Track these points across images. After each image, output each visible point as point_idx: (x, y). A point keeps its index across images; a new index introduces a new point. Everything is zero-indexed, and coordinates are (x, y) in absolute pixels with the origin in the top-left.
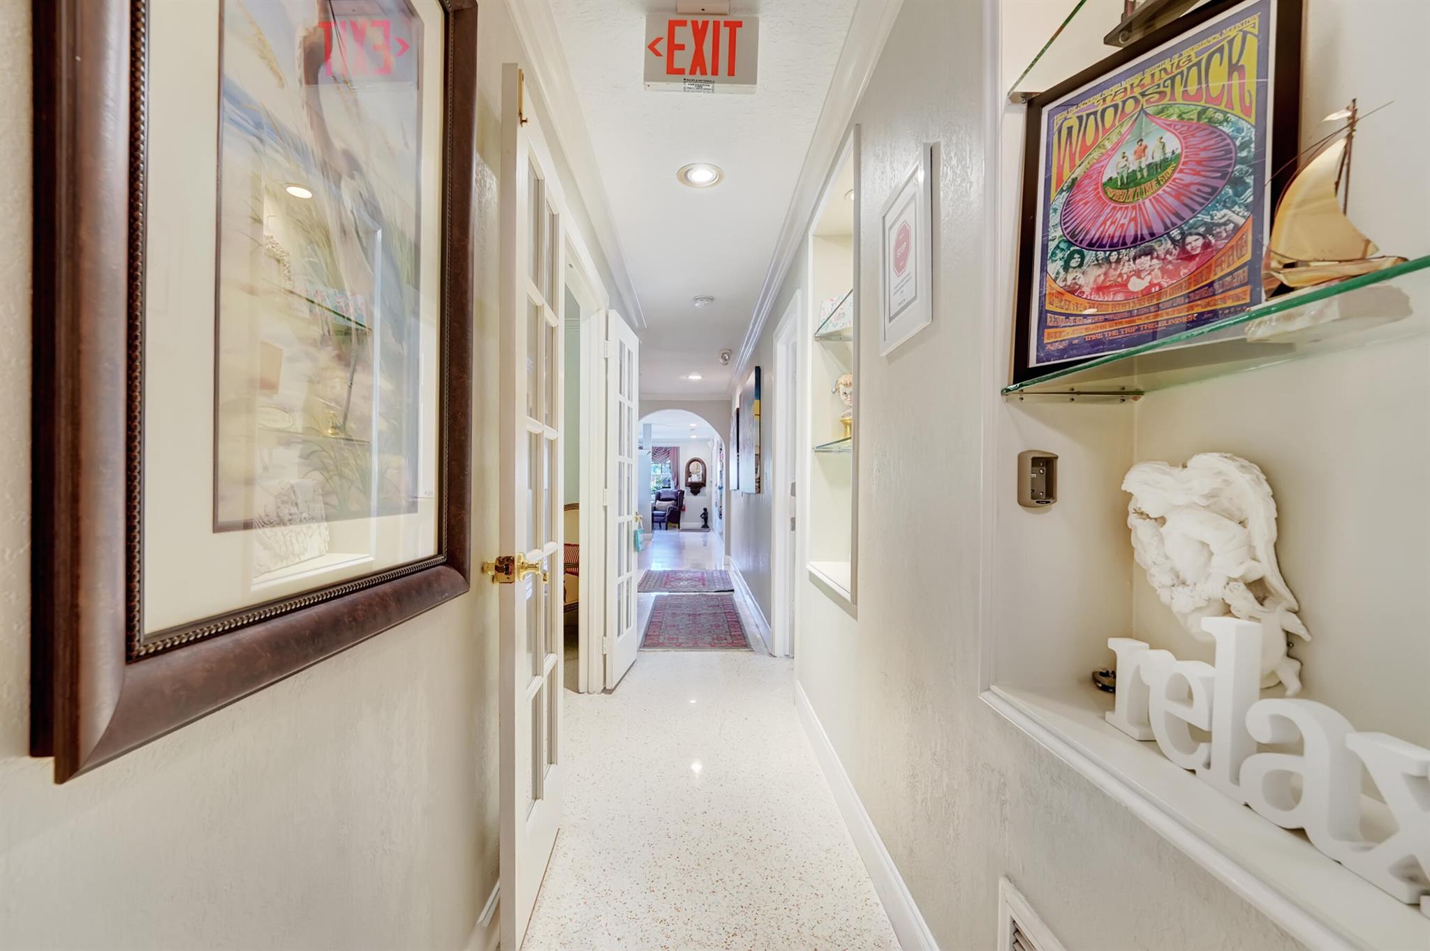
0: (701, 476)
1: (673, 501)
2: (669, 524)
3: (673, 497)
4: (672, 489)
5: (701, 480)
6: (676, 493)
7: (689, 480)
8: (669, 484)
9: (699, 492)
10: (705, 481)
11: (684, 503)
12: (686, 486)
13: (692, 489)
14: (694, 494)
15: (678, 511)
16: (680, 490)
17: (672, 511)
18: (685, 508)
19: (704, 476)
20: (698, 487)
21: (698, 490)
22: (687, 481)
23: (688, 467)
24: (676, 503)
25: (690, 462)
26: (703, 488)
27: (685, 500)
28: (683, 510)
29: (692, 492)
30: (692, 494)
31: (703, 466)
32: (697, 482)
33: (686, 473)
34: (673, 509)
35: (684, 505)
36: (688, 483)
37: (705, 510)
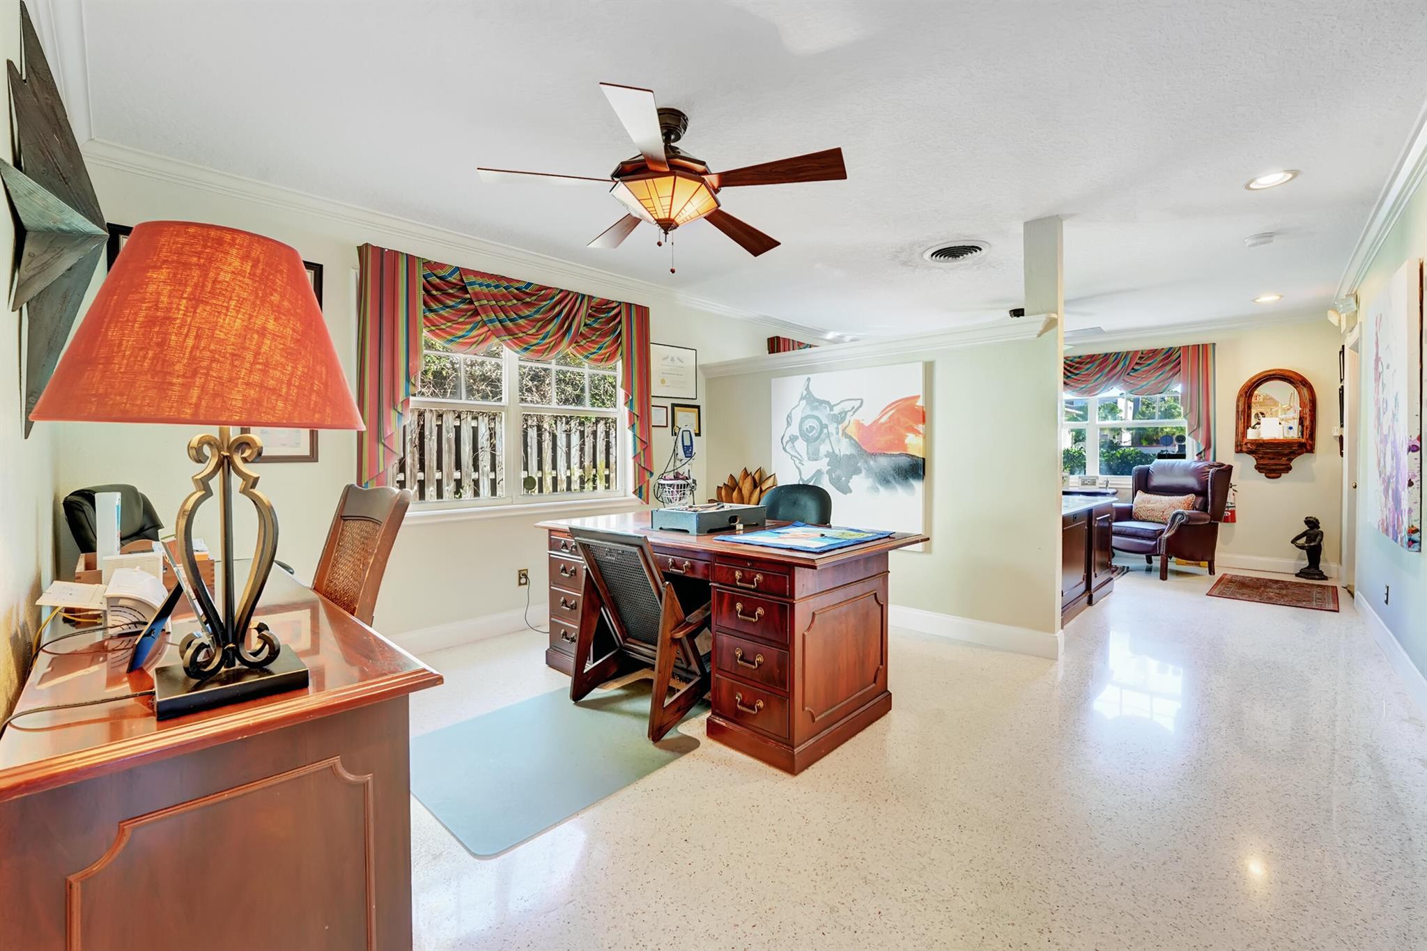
0: (1294, 423)
1: (1192, 497)
2: (1173, 564)
3: (1192, 482)
4: (1191, 460)
5: (1294, 434)
6: (1199, 473)
7: (1251, 435)
8: (1182, 448)
9: (1288, 469)
10: (1312, 436)
11: (1230, 499)
12: (1239, 450)
13: (1262, 458)
14: (1270, 473)
15: (1207, 522)
16: (1217, 461)
17: (1188, 522)
18: (1233, 513)
19: (1307, 423)
20: (1286, 452)
21: (1284, 461)
22: (1244, 434)
23: (1246, 393)
24: (1200, 499)
25: (1253, 378)
26: (1306, 455)
27: (1234, 490)
28: (1226, 520)
29: (1261, 466)
30: (1262, 472)
31: (1305, 391)
32: (1282, 438)
33: (1238, 412)
34: (1190, 518)
35: (1230, 505)
36: (1245, 441)
37: (1312, 523)
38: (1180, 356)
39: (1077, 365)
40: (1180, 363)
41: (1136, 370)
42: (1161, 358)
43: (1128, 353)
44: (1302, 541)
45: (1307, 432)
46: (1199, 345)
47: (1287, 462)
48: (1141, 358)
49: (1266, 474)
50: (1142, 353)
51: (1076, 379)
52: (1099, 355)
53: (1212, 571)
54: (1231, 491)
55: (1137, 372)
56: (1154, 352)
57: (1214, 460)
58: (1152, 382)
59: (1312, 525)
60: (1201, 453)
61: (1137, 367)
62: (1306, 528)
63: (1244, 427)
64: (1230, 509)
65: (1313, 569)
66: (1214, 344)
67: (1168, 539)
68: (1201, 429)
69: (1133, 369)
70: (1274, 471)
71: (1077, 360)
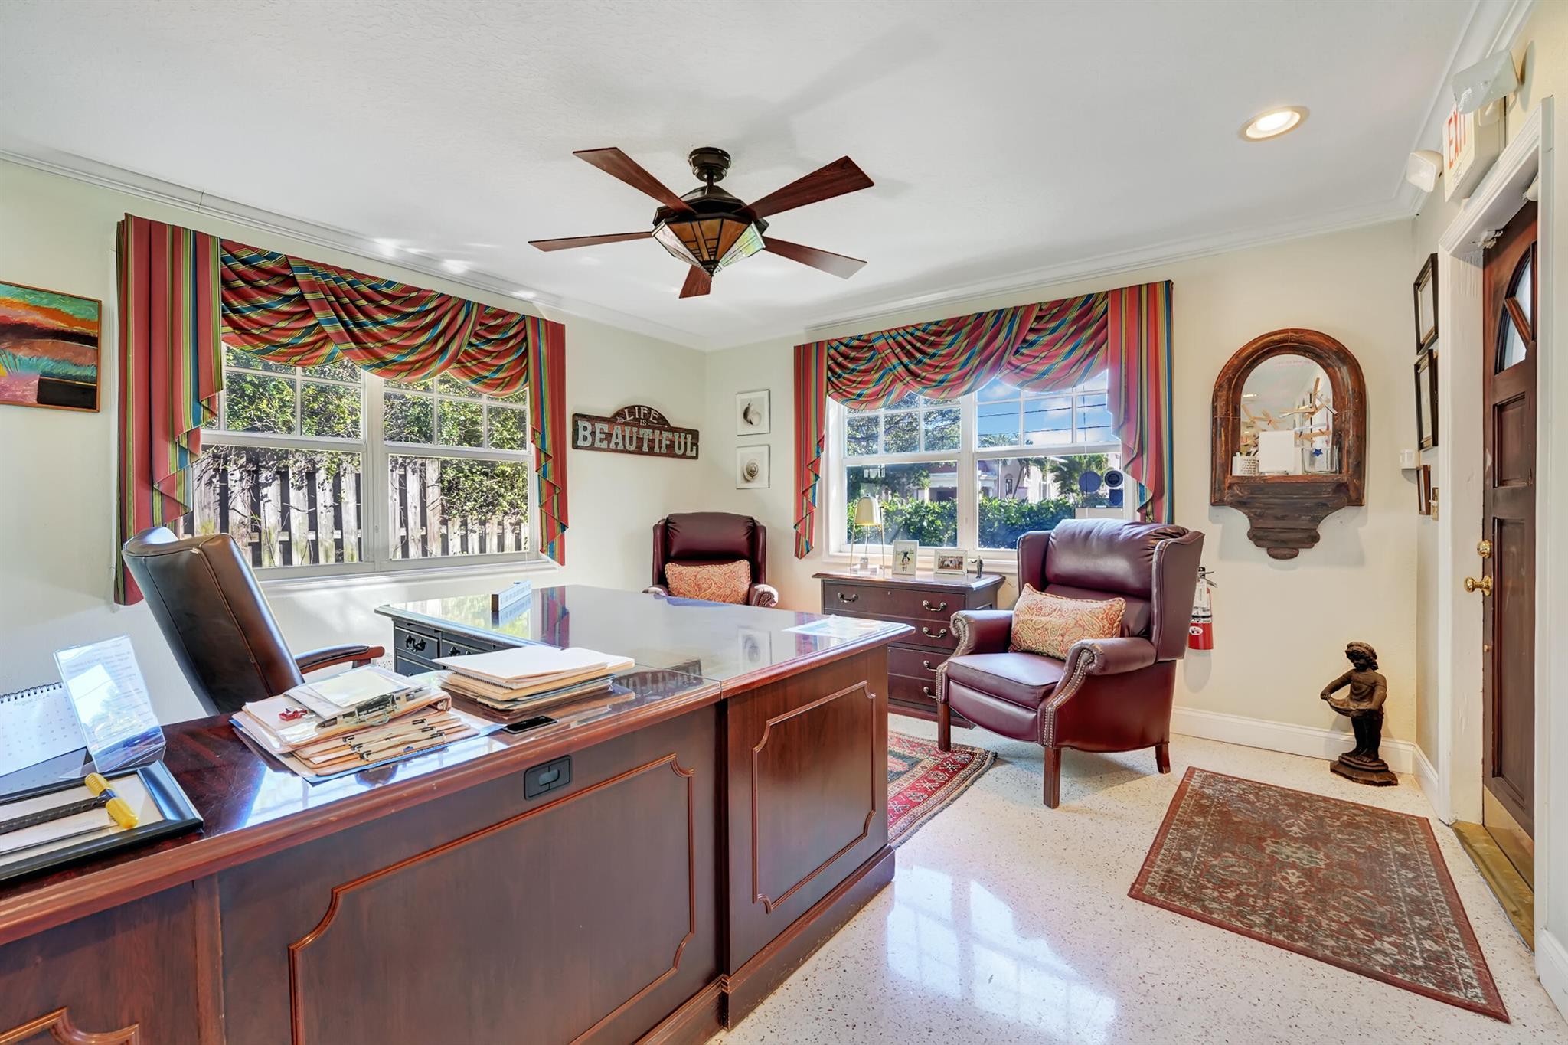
0: (1322, 443)
1: (1118, 604)
3: (1121, 569)
5: (1323, 465)
6: (1136, 549)
7: (1240, 466)
9: (1312, 539)
10: (1358, 470)
11: (1200, 601)
12: (1217, 501)
13: (1261, 516)
14: (1276, 548)
15: (1151, 662)
16: (1177, 523)
17: (1104, 669)
18: (1207, 628)
19: (1350, 441)
20: (1309, 503)
21: (1304, 521)
22: (1227, 466)
23: (1230, 380)
24: (1138, 607)
25: (1242, 350)
26: (1347, 512)
27: (1209, 582)
28: (1195, 643)
29: (1260, 534)
30: (1263, 547)
31: (1344, 373)
32: (1299, 473)
33: (1214, 421)
34: (1109, 658)
35: (1201, 613)
36: (1228, 481)
37: (1363, 659)
38: (1106, 311)
39: (932, 338)
40: (1106, 324)
41: (1033, 343)
42: (1075, 314)
43: (1016, 309)
44: (1343, 693)
45: (1349, 462)
46: (1140, 286)
47: (1310, 526)
48: (1038, 319)
49: (1268, 549)
50: (1041, 309)
51: (930, 365)
52: (969, 316)
53: (1163, 764)
54: (1201, 586)
55: (1034, 348)
56: (1062, 306)
57: (1171, 520)
58: (1060, 365)
59: (1362, 661)
60: (1146, 505)
61: (1031, 337)
62: (1349, 666)
63: (1227, 451)
64: (1202, 621)
65: (1366, 759)
66: (1169, 284)
67: (1060, 711)
68: (1145, 456)
69: (1025, 341)
70: (1284, 542)
71: (933, 328)
